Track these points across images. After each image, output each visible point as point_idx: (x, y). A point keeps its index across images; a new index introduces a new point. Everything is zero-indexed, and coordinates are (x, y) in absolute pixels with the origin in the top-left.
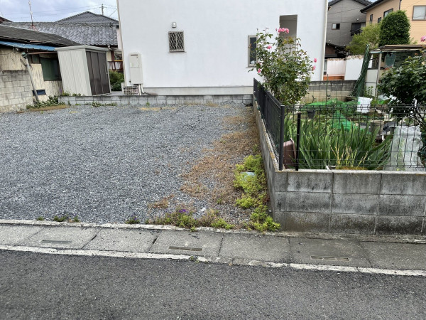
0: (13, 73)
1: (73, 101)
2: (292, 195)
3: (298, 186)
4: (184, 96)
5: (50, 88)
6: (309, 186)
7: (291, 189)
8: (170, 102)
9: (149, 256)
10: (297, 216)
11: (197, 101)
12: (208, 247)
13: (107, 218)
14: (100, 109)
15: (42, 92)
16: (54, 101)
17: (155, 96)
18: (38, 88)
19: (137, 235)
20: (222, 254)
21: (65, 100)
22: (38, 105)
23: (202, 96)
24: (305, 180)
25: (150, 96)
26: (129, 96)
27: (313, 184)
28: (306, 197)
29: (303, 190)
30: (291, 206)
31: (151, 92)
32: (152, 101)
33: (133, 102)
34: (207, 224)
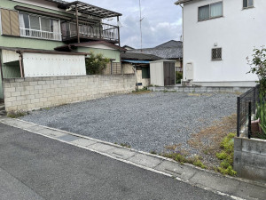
0: (128, 75)
1: (154, 89)
2: (245, 154)
3: (250, 149)
4: (219, 87)
5: (144, 82)
6: (257, 150)
7: (244, 150)
8: (209, 91)
9: (153, 170)
10: (250, 169)
11: (228, 90)
12: (186, 174)
13: (143, 149)
14: (167, 94)
15: (140, 84)
16: (145, 89)
17: (200, 87)
18: (139, 82)
19: (152, 159)
20: (192, 179)
21: (150, 88)
22: (137, 91)
23: (232, 87)
24: (254, 146)
25: (197, 86)
26: (184, 87)
27: (260, 149)
28: (255, 157)
29: (253, 152)
30: (245, 161)
31: (198, 84)
32: (197, 90)
33: (186, 90)
34: (191, 162)
